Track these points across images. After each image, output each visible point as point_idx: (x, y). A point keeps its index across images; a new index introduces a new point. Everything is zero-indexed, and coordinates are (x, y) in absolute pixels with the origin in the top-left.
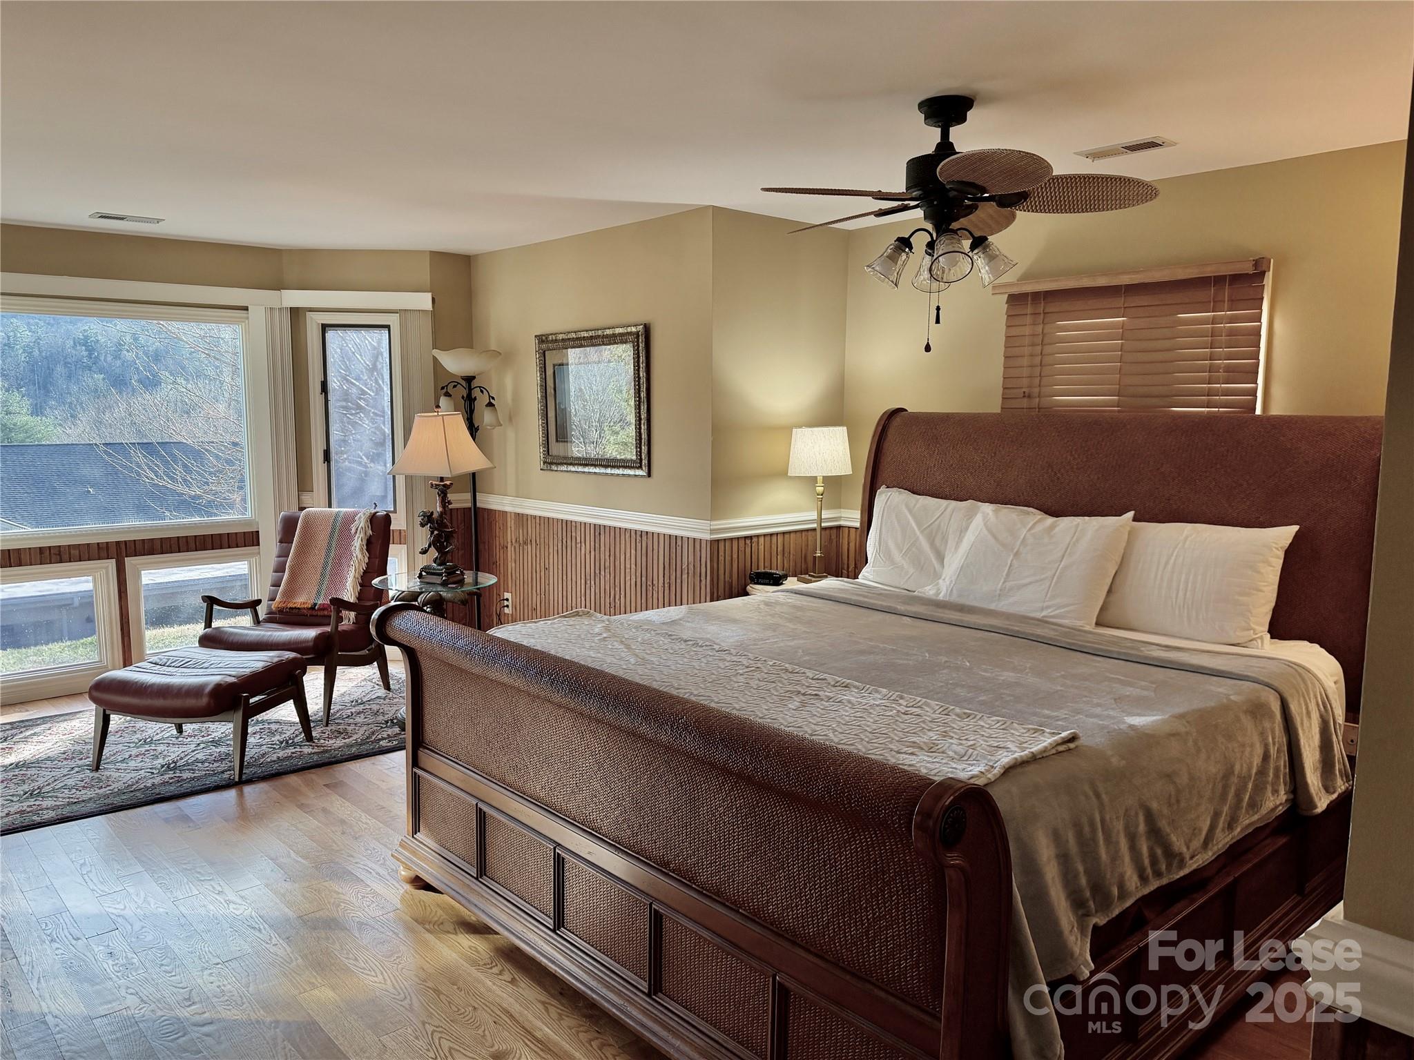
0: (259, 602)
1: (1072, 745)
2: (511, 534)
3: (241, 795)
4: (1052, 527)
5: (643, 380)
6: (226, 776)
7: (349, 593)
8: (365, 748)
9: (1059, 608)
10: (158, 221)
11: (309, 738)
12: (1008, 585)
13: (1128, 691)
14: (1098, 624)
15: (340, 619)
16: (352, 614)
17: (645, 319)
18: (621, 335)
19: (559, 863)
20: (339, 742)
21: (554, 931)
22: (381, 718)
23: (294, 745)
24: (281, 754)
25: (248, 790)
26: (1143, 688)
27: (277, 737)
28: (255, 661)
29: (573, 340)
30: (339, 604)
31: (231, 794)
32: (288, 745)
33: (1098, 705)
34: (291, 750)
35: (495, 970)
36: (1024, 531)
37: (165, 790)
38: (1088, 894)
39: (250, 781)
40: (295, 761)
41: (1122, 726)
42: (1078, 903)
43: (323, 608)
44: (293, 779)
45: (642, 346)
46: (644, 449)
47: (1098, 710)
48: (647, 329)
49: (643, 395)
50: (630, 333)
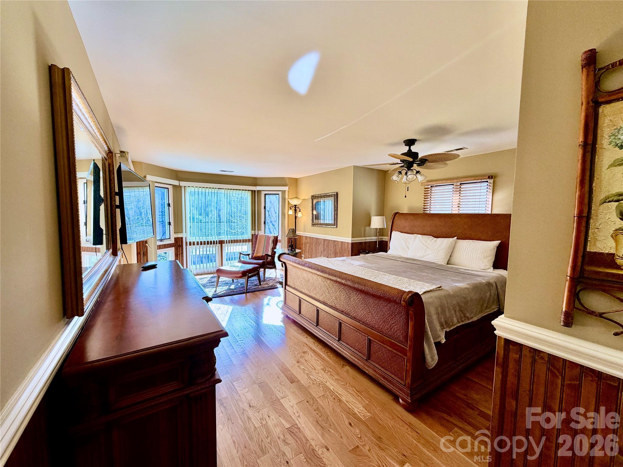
0: (249, 254)
1: (440, 288)
2: (304, 241)
3: (246, 295)
4: (436, 240)
5: (336, 205)
6: (243, 291)
7: (270, 253)
8: (272, 287)
9: (437, 260)
10: (233, 172)
11: (260, 284)
12: (425, 254)
13: (455, 278)
14: (447, 264)
15: (268, 258)
16: (270, 258)
17: (336, 191)
18: (331, 195)
19: (318, 311)
20: (267, 286)
21: (316, 326)
22: (275, 281)
23: (257, 286)
24: (255, 287)
25: (248, 294)
26: (459, 278)
27: (253, 284)
28: (250, 267)
29: (320, 196)
30: (267, 255)
31: (244, 295)
32: (256, 286)
33: (447, 281)
34: (257, 287)
35: (303, 335)
36: (429, 241)
37: (231, 293)
38: (444, 323)
39: (248, 292)
40: (257, 289)
41: (453, 285)
42: (442, 325)
43: (264, 256)
44: (257, 292)
45: (336, 197)
46: (336, 221)
47: (447, 282)
48: (337, 193)
49: (336, 209)
50: (333, 195)
